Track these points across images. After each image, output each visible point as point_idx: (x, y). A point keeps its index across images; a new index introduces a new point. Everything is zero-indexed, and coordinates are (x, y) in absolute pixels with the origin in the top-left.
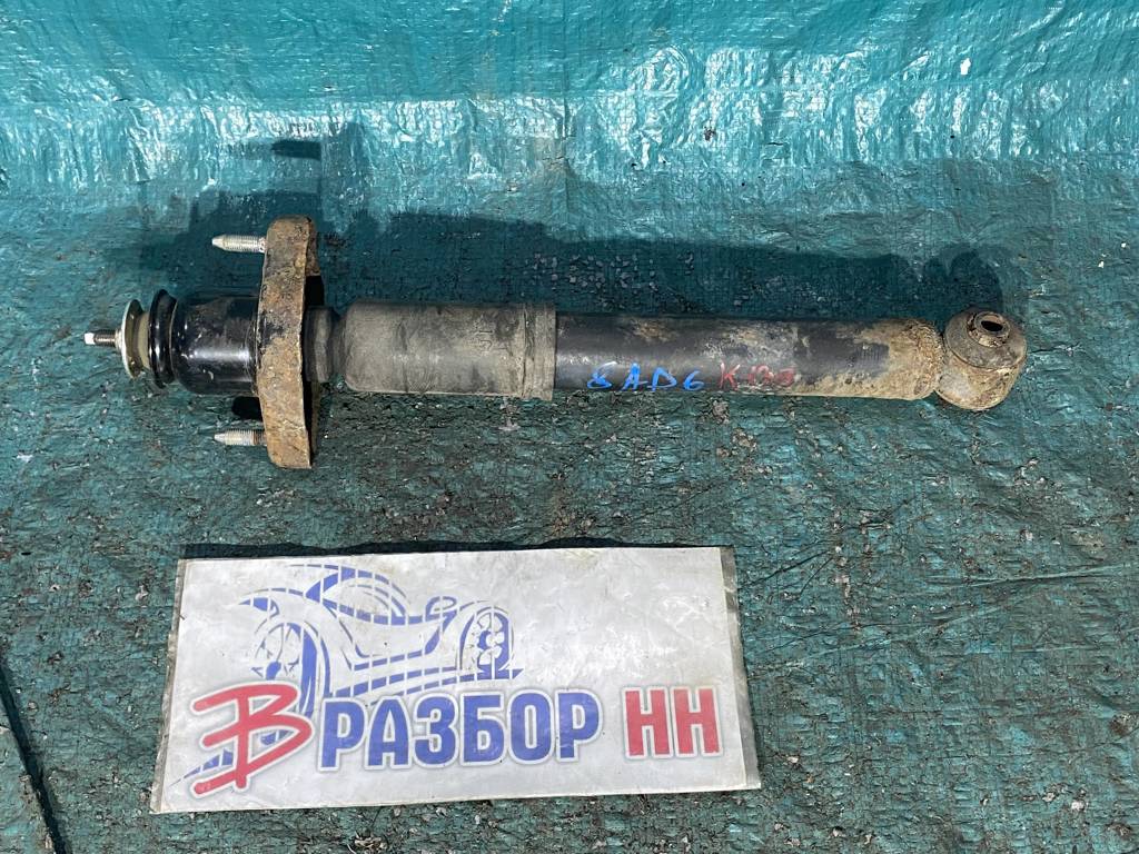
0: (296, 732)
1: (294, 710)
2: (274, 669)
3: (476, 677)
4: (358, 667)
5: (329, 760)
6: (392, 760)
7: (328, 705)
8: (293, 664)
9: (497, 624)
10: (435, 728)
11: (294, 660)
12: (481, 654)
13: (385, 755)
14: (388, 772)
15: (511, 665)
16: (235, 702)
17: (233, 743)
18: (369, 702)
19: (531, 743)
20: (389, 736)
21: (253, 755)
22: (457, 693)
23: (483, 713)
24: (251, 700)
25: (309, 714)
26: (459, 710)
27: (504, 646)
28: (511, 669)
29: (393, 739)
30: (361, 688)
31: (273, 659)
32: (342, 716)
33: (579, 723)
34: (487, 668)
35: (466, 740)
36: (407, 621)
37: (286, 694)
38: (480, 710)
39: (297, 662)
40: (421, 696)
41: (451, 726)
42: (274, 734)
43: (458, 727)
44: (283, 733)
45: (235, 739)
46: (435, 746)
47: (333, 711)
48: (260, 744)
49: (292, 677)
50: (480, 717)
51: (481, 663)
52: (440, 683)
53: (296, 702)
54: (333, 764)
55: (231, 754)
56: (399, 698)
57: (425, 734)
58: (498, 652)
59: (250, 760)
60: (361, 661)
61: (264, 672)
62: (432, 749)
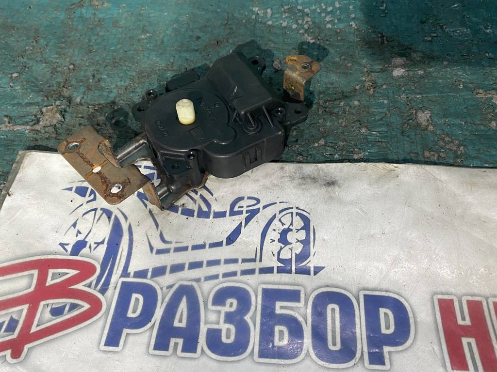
0: (86, 306)
1: (89, 286)
2: (80, 246)
3: (275, 270)
4: (159, 252)
5: (113, 339)
6: (180, 347)
7: (123, 283)
8: (98, 244)
9: (298, 223)
10: (229, 318)
11: (100, 241)
12: (281, 249)
13: (173, 341)
14: (174, 359)
15: (312, 263)
16: (35, 272)
17: (22, 310)
18: (164, 285)
19: (334, 344)
20: (180, 321)
21: (38, 325)
22: (254, 285)
23: (282, 308)
24: (51, 272)
25: (103, 291)
26: (257, 302)
27: (306, 243)
28: (312, 266)
29: (183, 325)
30: (159, 271)
31: (81, 237)
32: (135, 296)
33: (388, 328)
34: (287, 262)
35: (262, 332)
36: (211, 216)
37: (86, 270)
38: (278, 304)
39: (102, 242)
40: (218, 284)
41: (248, 318)
42: (65, 306)
43: (254, 319)
44: (73, 307)
45: (25, 308)
46: (228, 337)
47: (127, 290)
48: (47, 315)
49: (96, 255)
50: (278, 311)
51: (281, 257)
52: (239, 273)
53: (93, 278)
54: (116, 344)
55: (17, 322)
56: (195, 284)
57: (218, 323)
58: (298, 248)
59: (34, 329)
60: (163, 246)
61: (69, 248)
62: (224, 340)
